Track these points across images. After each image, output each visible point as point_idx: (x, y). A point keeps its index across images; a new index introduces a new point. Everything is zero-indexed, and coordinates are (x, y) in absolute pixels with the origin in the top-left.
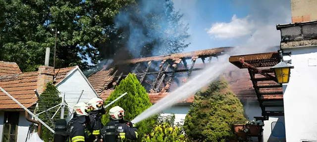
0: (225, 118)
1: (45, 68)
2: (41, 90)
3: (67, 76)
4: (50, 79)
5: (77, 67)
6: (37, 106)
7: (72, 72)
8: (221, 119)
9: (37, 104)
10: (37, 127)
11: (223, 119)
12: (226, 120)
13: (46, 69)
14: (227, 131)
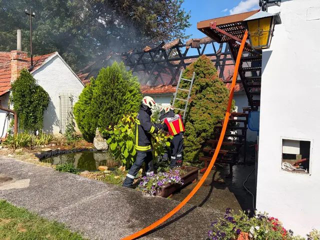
0: (207, 109)
1: (16, 53)
2: (14, 77)
3: (45, 63)
4: (24, 65)
5: (57, 53)
6: (11, 94)
7: (50, 58)
8: (202, 110)
9: (11, 92)
10: (14, 116)
11: (205, 110)
12: (208, 111)
13: (18, 54)
14: (208, 123)
